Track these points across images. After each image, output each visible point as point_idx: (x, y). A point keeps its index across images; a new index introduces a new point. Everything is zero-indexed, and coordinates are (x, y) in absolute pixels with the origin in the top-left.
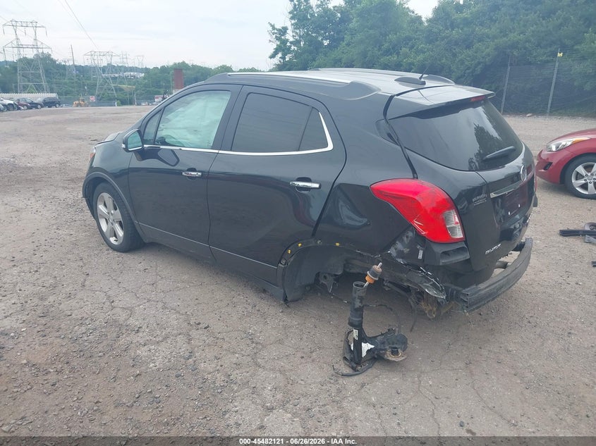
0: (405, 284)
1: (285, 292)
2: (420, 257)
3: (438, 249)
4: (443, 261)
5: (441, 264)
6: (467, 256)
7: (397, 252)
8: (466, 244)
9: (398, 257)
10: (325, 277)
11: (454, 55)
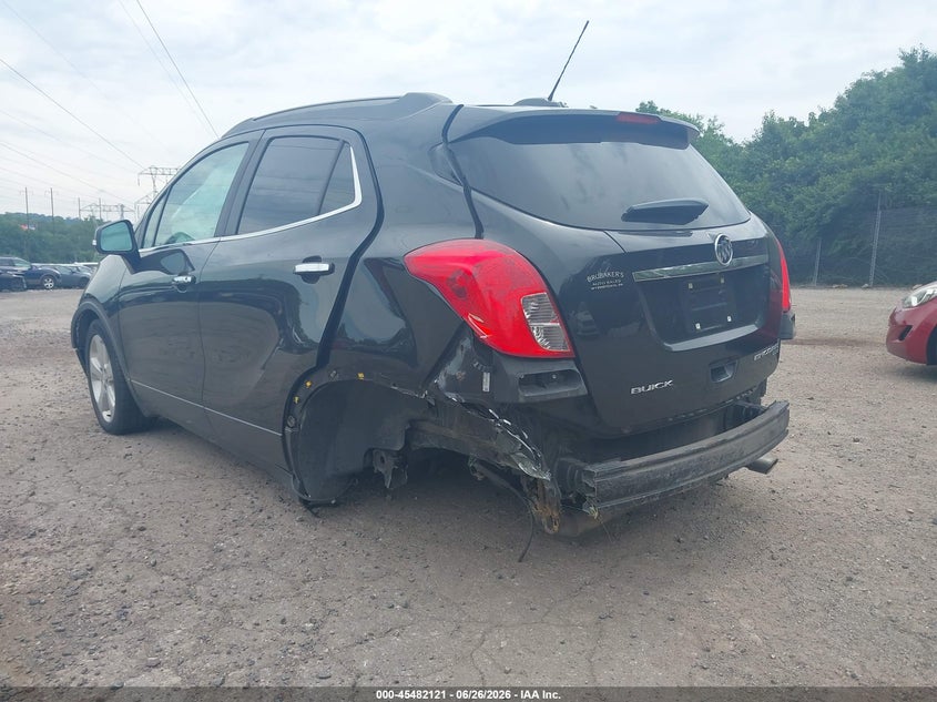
0: (503, 463)
1: (302, 482)
2: (486, 387)
3: (516, 370)
4: (526, 395)
5: (521, 400)
6: (580, 389)
7: (447, 380)
8: (578, 364)
9: (449, 389)
10: (382, 460)
11: (789, 197)
